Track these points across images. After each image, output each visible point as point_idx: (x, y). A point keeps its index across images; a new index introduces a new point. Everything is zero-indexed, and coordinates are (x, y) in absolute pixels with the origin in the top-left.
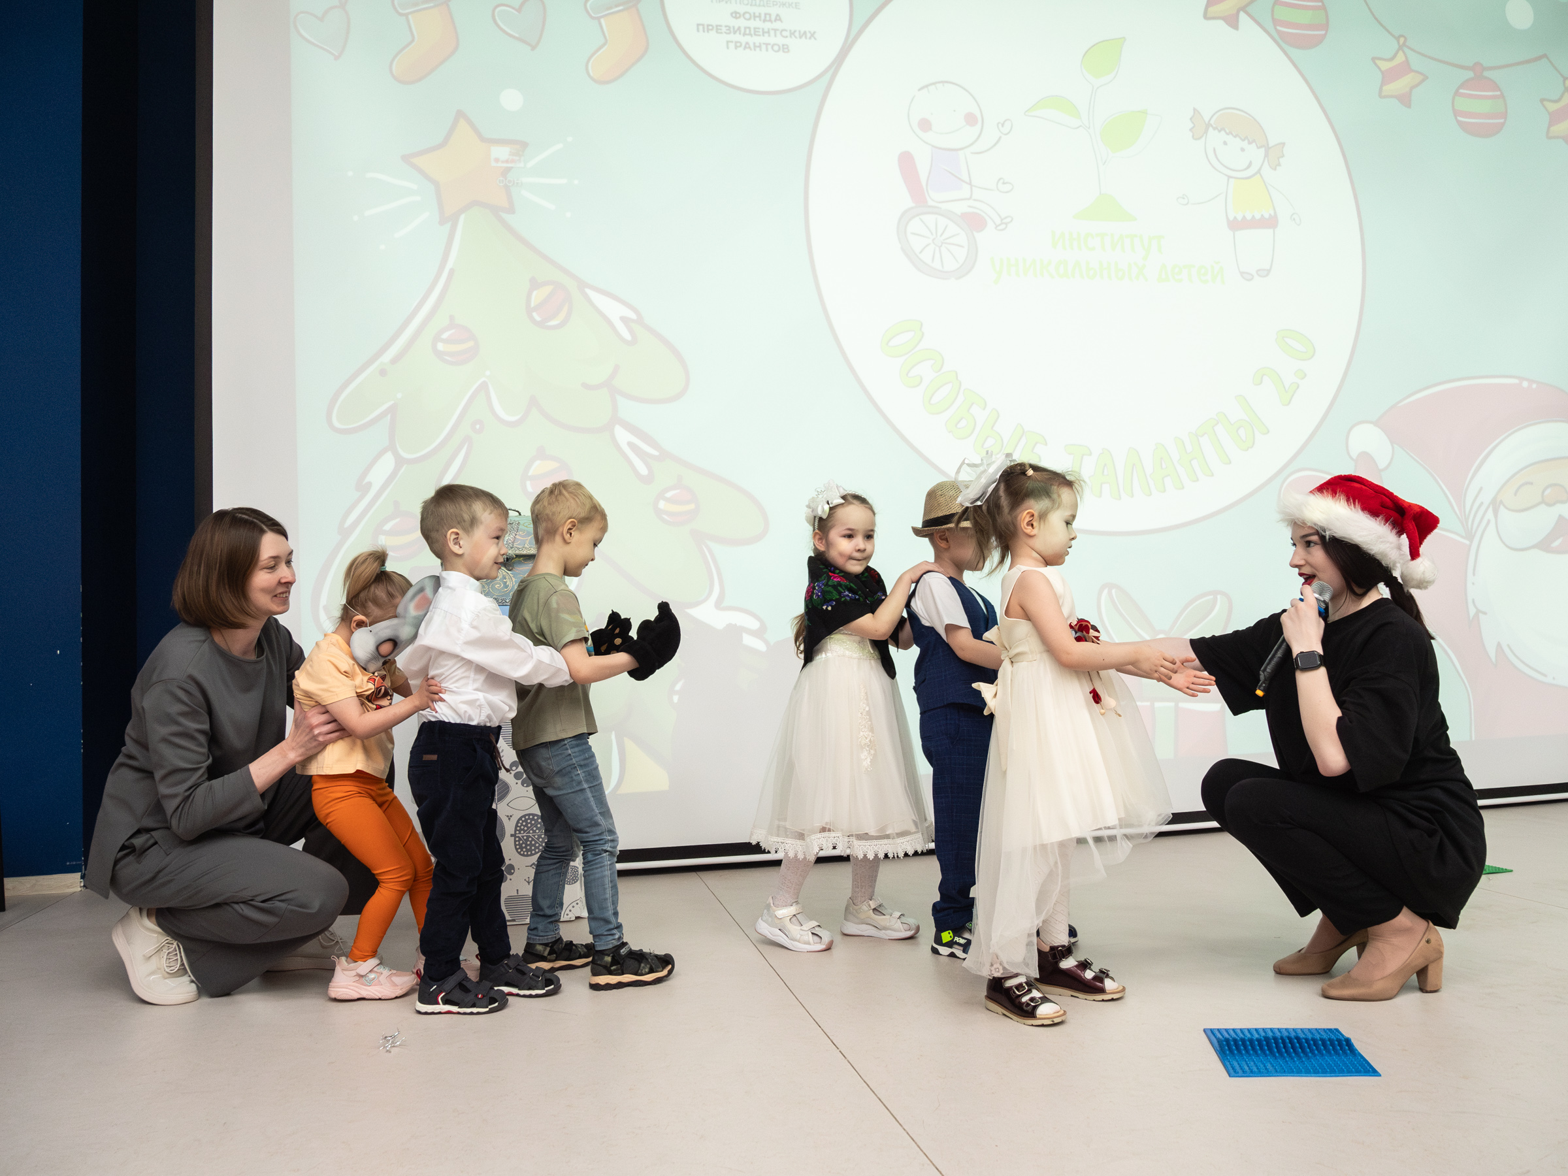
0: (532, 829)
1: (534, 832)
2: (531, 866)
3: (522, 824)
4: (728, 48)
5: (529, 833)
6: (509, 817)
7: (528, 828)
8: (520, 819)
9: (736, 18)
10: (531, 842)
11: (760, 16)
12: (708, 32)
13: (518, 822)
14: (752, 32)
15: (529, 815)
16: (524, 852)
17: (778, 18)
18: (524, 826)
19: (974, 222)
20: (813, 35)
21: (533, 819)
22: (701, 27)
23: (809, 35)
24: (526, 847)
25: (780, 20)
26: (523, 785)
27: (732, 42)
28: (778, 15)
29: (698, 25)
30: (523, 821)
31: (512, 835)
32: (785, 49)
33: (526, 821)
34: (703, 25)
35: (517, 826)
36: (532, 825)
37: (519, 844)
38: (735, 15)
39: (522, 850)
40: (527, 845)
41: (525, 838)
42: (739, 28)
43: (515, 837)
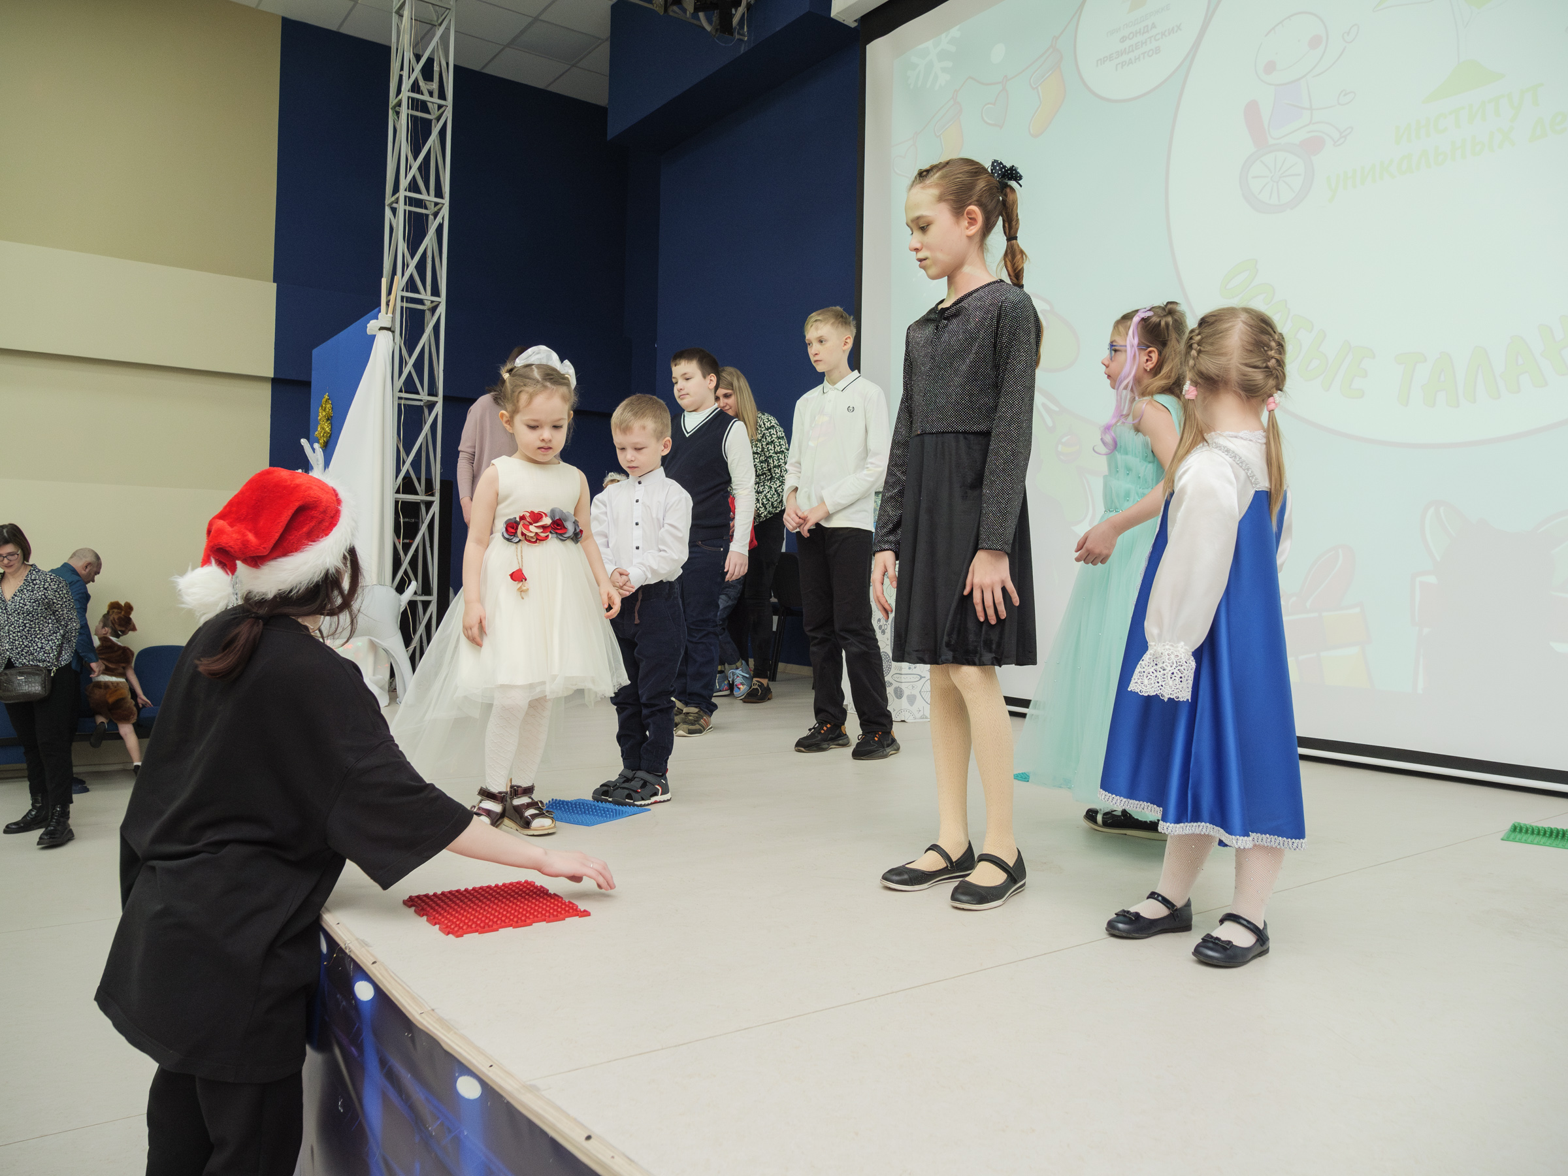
4: (1117, 70)
9: (1123, 41)
11: (1140, 32)
12: (1104, 63)
14: (1134, 49)
17: (1154, 26)
19: (1313, 146)
20: (1179, 28)
22: (1099, 62)
23: (1176, 29)
25: (1155, 27)
27: (1119, 64)
28: (1153, 24)
29: (1098, 61)
32: (1157, 50)
34: (1101, 59)
38: (1123, 40)
42: (1125, 49)
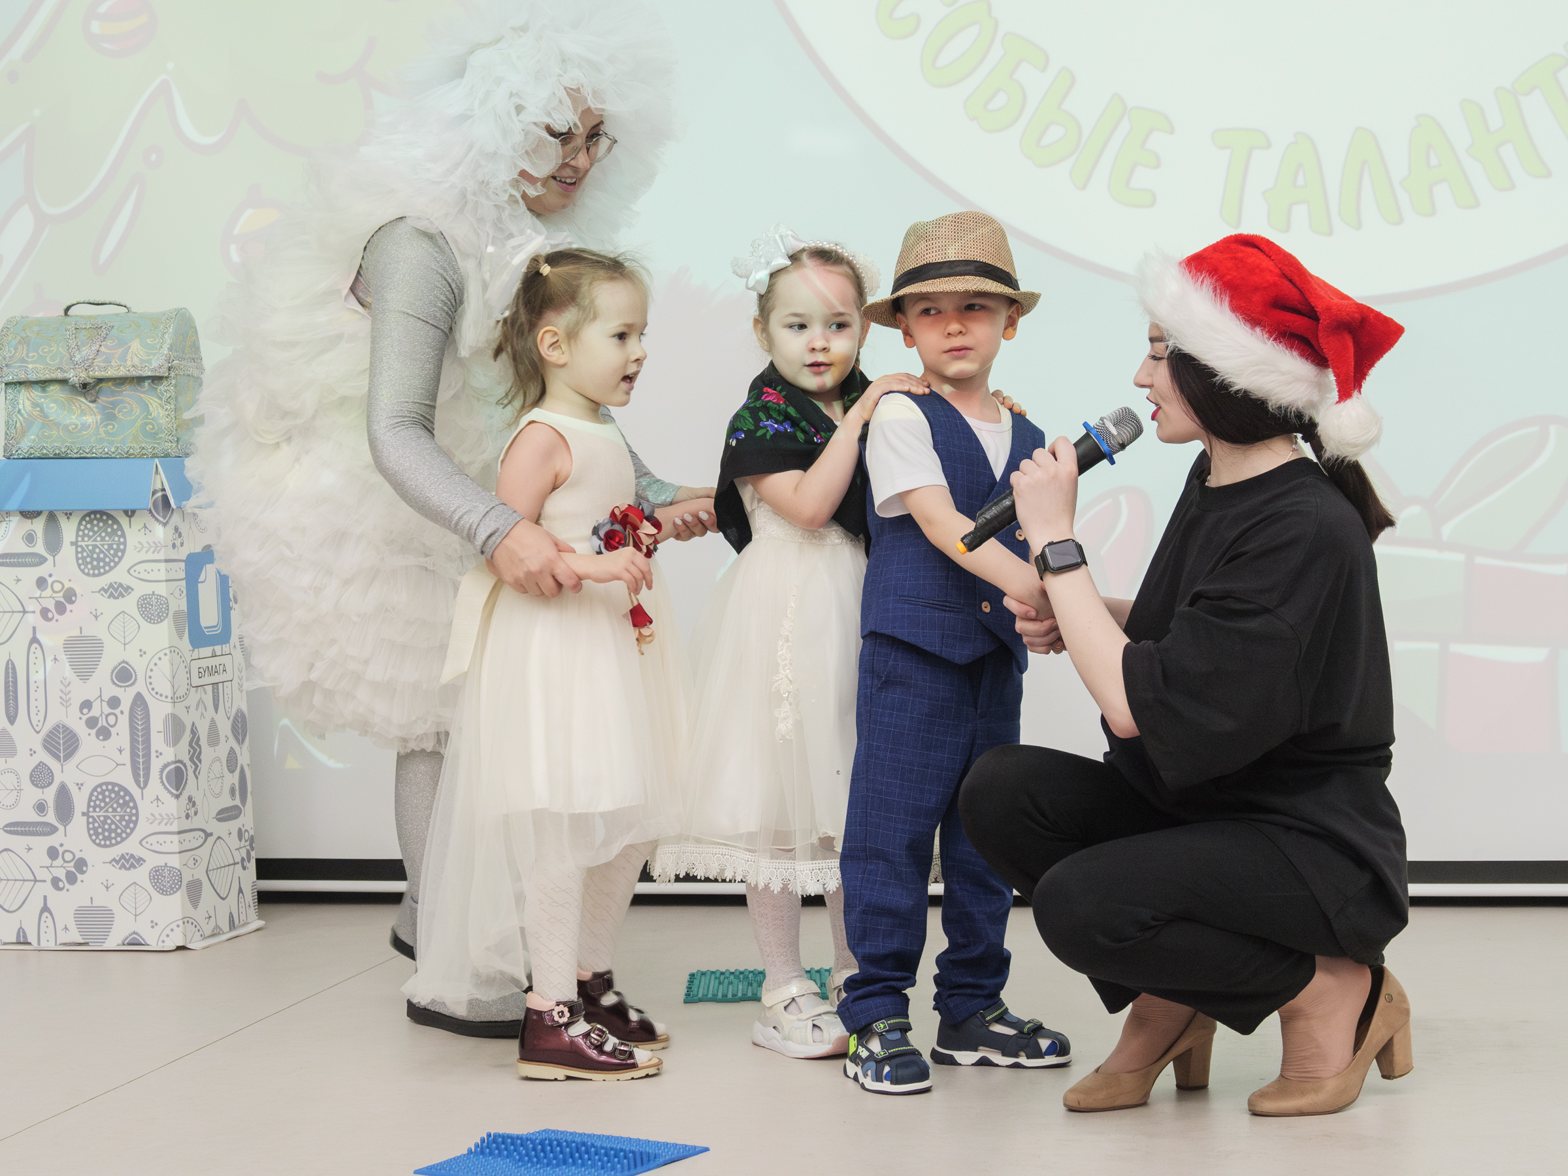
0: (112, 806)
1: (115, 810)
2: (110, 862)
3: (97, 797)
5: (107, 811)
6: (80, 786)
7: (106, 804)
8: (95, 789)
10: (110, 825)
13: (91, 795)
15: (107, 784)
16: (100, 840)
18: (101, 801)
21: (111, 791)
24: (103, 834)
26: (98, 737)
30: (99, 793)
31: (83, 814)
33: (103, 792)
35: (90, 800)
36: (111, 799)
37: (95, 829)
39: (97, 838)
40: (104, 830)
41: (102, 818)
43: (89, 817)
